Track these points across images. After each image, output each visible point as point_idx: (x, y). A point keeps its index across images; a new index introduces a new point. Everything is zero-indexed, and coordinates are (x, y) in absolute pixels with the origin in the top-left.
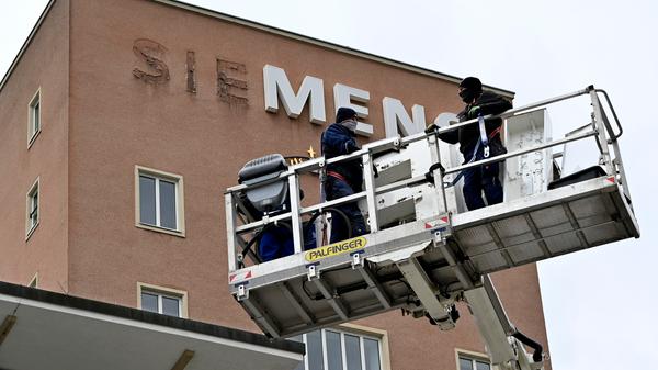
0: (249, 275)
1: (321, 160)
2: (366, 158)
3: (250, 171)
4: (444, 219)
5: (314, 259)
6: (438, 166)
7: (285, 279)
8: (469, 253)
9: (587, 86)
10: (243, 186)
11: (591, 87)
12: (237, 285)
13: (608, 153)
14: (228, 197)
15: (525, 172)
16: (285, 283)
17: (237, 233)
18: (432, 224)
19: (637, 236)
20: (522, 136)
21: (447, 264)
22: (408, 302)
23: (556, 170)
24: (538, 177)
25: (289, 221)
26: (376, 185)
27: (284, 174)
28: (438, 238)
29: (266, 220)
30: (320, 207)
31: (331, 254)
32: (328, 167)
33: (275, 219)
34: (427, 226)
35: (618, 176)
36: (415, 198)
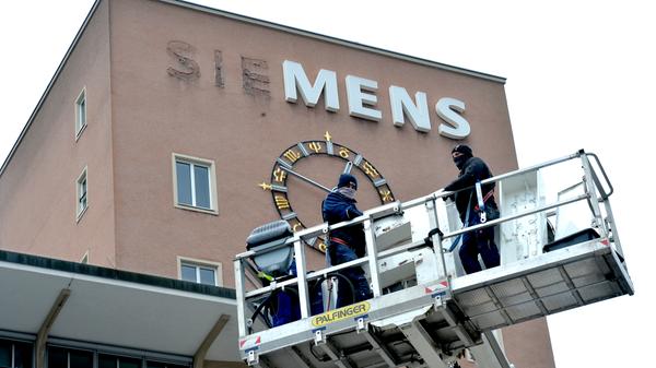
0: (259, 341)
1: (324, 227)
2: (367, 224)
3: (257, 238)
4: (444, 283)
5: (321, 324)
6: (437, 231)
7: (293, 344)
8: (469, 314)
9: (577, 151)
10: (251, 252)
11: (582, 152)
12: (247, 351)
13: (600, 216)
14: (238, 264)
15: (520, 233)
16: (294, 347)
17: (247, 298)
18: (433, 288)
19: (631, 293)
20: (516, 197)
21: (448, 325)
22: (413, 360)
23: (550, 230)
24: (533, 237)
25: (296, 286)
26: (378, 250)
27: (290, 240)
28: (438, 303)
29: (274, 285)
30: (325, 272)
31: (337, 319)
32: (332, 233)
33: (282, 285)
34: (428, 291)
35: (611, 234)
36: (416, 260)
